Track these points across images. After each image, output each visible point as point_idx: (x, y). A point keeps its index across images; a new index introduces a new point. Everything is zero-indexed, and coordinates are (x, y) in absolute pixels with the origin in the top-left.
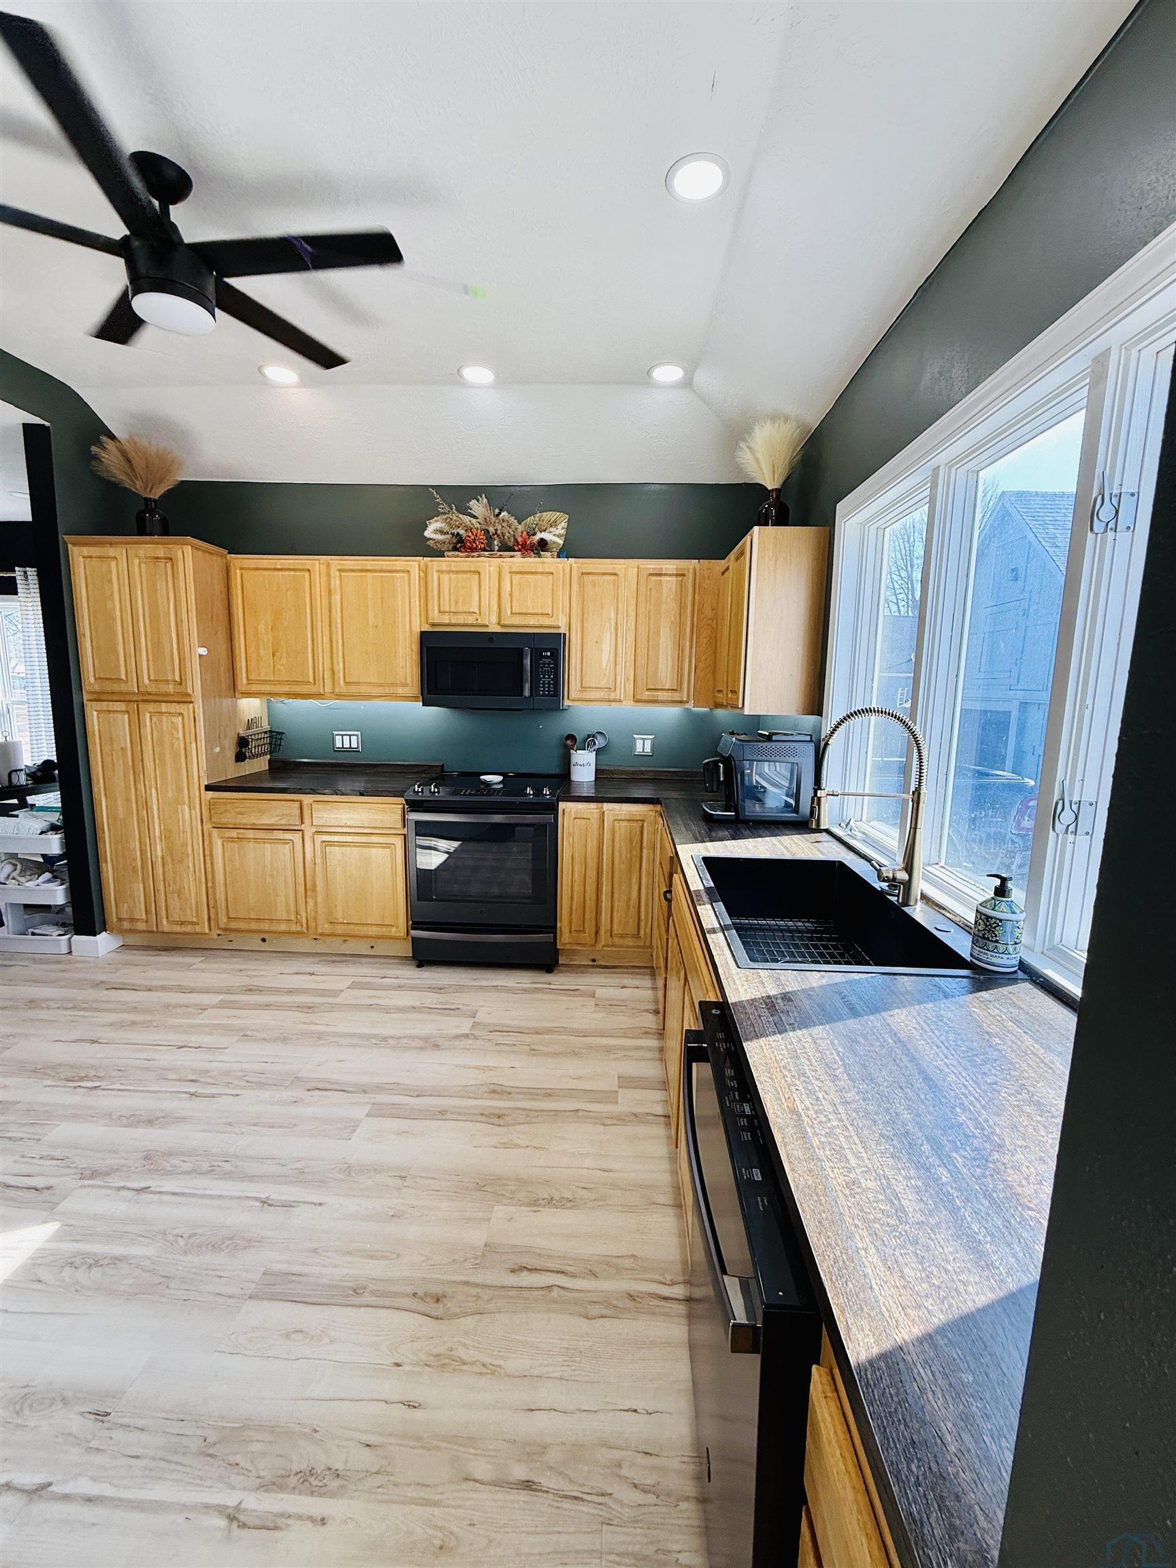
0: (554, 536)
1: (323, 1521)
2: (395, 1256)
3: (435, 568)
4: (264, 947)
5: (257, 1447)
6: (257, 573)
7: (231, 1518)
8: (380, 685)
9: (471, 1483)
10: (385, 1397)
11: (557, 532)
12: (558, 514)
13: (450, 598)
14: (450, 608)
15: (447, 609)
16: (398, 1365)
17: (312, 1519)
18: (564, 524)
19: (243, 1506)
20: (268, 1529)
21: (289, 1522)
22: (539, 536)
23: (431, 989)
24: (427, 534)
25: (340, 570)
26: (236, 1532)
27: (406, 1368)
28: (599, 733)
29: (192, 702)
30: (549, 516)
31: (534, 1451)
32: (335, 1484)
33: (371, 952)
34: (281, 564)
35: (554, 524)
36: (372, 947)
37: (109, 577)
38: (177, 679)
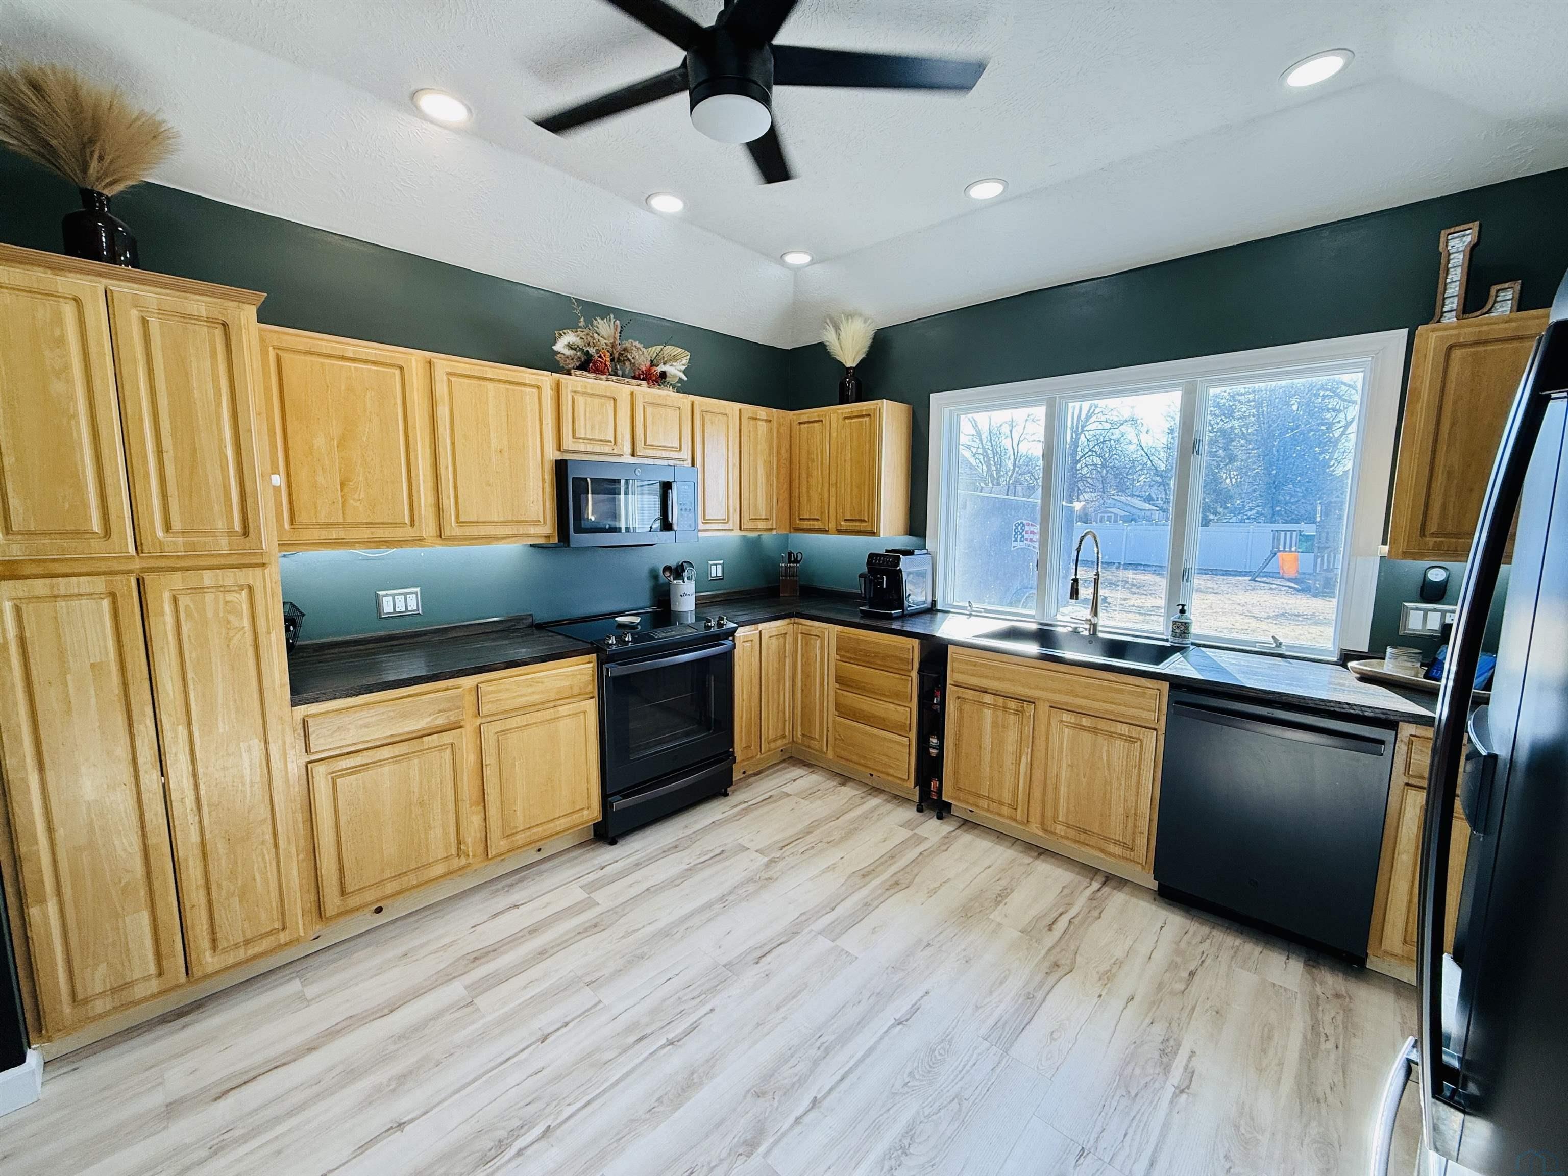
0: (676, 370)
1: (1193, 1052)
2: (1007, 972)
3: (570, 388)
4: (382, 919)
5: (1138, 1071)
6: (309, 358)
7: (1182, 1091)
8: (506, 523)
9: (1186, 992)
10: (1121, 1008)
11: (679, 368)
12: (680, 350)
13: (586, 424)
14: (586, 434)
15: (583, 436)
16: (1100, 996)
17: (1190, 1057)
18: (685, 361)
19: (1176, 1085)
20: (1192, 1077)
21: (1190, 1066)
22: (661, 368)
23: (666, 852)
24: (556, 348)
25: (449, 374)
26: (1191, 1091)
27: (1103, 994)
28: (685, 562)
29: (264, 565)
30: (670, 350)
31: (1172, 966)
32: (1172, 1042)
33: (538, 857)
34: (354, 352)
35: (675, 358)
36: (539, 850)
37: (57, 332)
38: (237, 526)
